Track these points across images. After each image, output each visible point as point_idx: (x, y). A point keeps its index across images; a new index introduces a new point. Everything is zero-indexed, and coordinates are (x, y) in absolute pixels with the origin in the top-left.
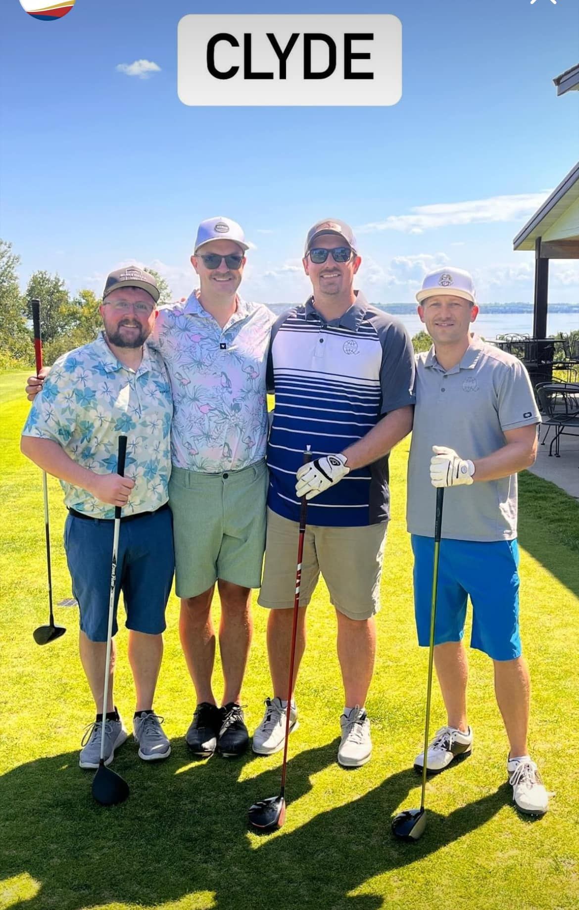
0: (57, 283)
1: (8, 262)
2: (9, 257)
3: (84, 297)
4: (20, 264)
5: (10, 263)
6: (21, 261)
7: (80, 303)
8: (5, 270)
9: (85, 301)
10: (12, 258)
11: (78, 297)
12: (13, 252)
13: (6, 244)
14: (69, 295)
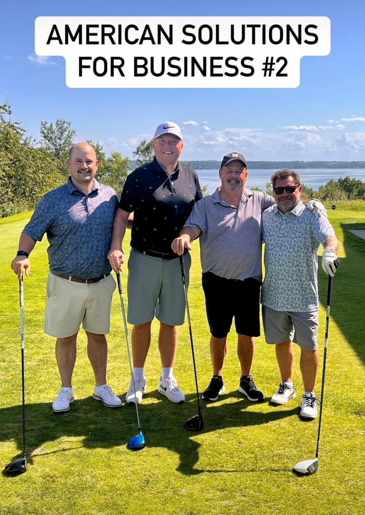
0: (98, 148)
1: (68, 134)
2: (69, 131)
3: (114, 157)
4: (76, 136)
5: (70, 135)
6: (76, 133)
7: (112, 161)
8: (67, 139)
9: (115, 159)
10: (71, 132)
11: (111, 157)
12: (71, 128)
13: (67, 123)
14: (105, 155)
